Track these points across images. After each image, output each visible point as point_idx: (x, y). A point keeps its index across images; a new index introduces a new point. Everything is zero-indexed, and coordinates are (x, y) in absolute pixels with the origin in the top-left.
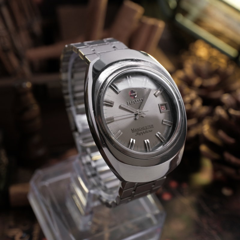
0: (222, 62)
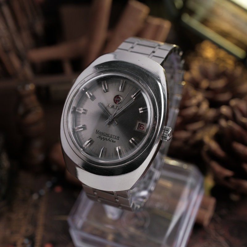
0: (230, 63)
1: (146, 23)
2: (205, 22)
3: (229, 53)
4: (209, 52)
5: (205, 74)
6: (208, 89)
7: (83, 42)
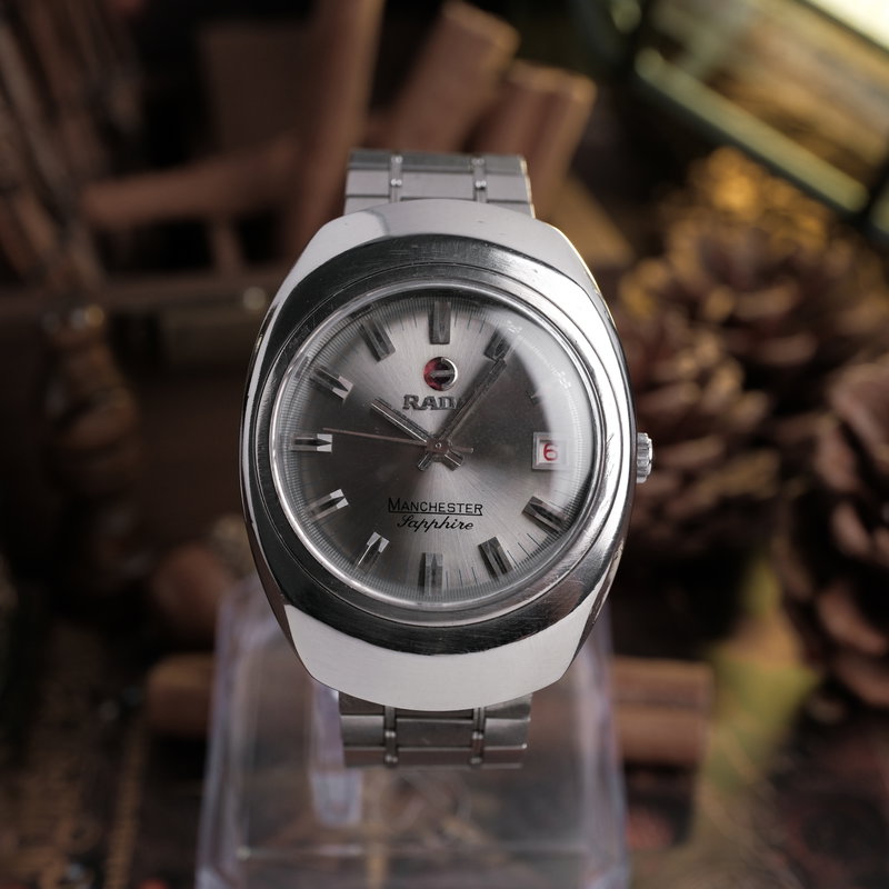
0: (810, 231)
1: (506, 85)
2: (720, 81)
3: (807, 192)
4: (736, 191)
5: (720, 270)
6: (731, 324)
7: (279, 156)
